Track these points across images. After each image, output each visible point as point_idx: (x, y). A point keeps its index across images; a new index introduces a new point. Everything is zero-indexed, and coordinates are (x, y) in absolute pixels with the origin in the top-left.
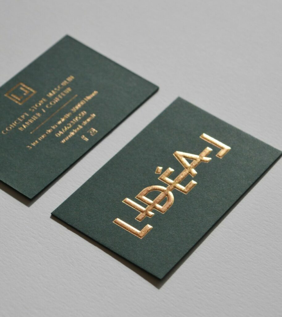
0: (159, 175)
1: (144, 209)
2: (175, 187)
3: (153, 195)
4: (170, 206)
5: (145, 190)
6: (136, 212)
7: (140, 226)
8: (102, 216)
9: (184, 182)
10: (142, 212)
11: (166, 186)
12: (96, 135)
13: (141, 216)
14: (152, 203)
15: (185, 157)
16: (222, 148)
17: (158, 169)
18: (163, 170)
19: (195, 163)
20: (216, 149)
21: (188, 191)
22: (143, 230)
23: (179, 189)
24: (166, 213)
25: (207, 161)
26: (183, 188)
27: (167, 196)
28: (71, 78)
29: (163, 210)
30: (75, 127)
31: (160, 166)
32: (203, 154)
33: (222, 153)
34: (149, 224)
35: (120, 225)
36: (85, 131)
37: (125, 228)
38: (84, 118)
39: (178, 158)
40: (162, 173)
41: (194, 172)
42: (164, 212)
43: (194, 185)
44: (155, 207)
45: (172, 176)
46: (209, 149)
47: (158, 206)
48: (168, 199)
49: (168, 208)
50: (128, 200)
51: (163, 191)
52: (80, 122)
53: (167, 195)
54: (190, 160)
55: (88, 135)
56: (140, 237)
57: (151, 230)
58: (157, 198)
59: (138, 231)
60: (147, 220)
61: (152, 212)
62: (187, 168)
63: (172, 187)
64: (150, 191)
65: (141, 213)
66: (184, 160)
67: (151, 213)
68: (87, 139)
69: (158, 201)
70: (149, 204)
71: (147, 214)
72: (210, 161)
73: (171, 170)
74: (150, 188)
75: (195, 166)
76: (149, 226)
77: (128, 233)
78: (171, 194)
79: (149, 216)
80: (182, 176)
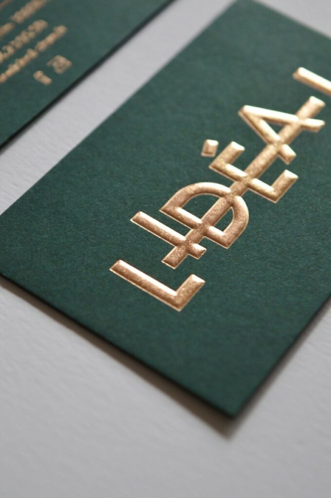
0: (212, 159)
1: (181, 238)
2: (249, 186)
3: (200, 204)
4: (241, 229)
5: (180, 194)
6: (164, 245)
7: (174, 279)
8: (84, 254)
9: (269, 175)
10: (178, 244)
11: (228, 183)
12: (68, 72)
13: (173, 255)
14: (200, 225)
15: (266, 119)
17: (208, 146)
18: (221, 148)
19: (288, 132)
21: (280, 195)
22: (182, 288)
23: (258, 191)
24: (232, 247)
25: (315, 128)
26: (267, 188)
27: (232, 208)
29: (225, 240)
30: (20, 53)
31: (213, 139)
32: (306, 111)
34: (196, 274)
35: (127, 277)
36: (41, 63)
37: (140, 283)
38: (42, 36)
39: (251, 122)
40: (218, 153)
41: (289, 152)
42: (229, 244)
43: (292, 180)
44: (206, 233)
45: (241, 162)
46: (317, 101)
47: (214, 231)
48: (236, 214)
49: (236, 235)
50: (142, 215)
51: (222, 195)
52: (32, 44)
53: (233, 204)
54: (277, 126)
55: (49, 72)
56: (177, 306)
57: (203, 289)
58: (209, 211)
59: (171, 293)
60: (189, 265)
61: (201, 244)
62: (271, 143)
63: (242, 187)
64: (192, 195)
65: (176, 248)
66: (264, 125)
67: (198, 248)
68: (46, 80)
69: (212, 218)
70: (193, 226)
71: (189, 251)
72: (323, 129)
73: (236, 147)
74: (191, 189)
75: (291, 137)
76: (196, 280)
77: (146, 298)
78: (240, 202)
79: (194, 255)
80: (262, 160)
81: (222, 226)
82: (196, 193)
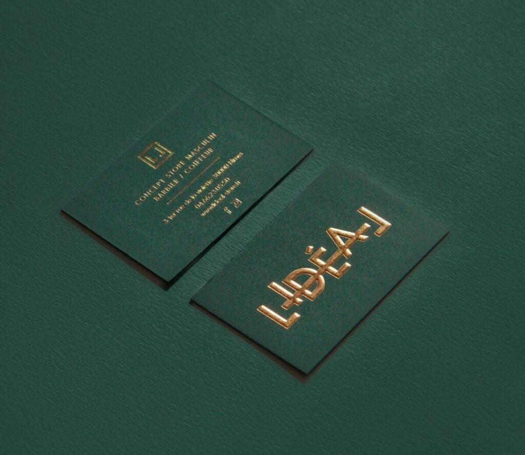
0: (309, 256)
1: (291, 295)
2: (326, 270)
3: (302, 278)
4: (320, 292)
5: (293, 274)
6: (283, 298)
7: (286, 314)
9: (337, 264)
10: (290, 298)
11: (316, 268)
12: (240, 206)
13: (287, 303)
14: (301, 289)
15: (339, 234)
16: (382, 224)
17: (308, 249)
18: (315, 250)
19: (350, 241)
20: (375, 225)
21: (341, 275)
22: (290, 319)
23: (331, 272)
24: (316, 301)
25: (363, 240)
26: (335, 271)
27: (317, 281)
28: (213, 136)
29: (312, 297)
30: (217, 196)
31: (311, 245)
32: (360, 231)
33: (381, 230)
34: (297, 312)
35: (265, 313)
36: (228, 202)
37: (271, 316)
38: (228, 186)
39: (332, 236)
40: (313, 253)
41: (349, 252)
42: (313, 298)
43: (348, 267)
44: (304, 293)
45: (324, 257)
46: (367, 225)
47: (308, 292)
48: (319, 284)
49: (317, 294)
50: (274, 284)
51: (313, 274)
52: (222, 191)
53: (318, 279)
54: (344, 238)
55: (231, 207)
56: (287, 327)
57: (299, 319)
58: (306, 283)
59: (284, 320)
60: (294, 308)
61: (301, 298)
62: (341, 247)
63: (323, 270)
64: (298, 274)
65: (288, 300)
66: (338, 237)
67: (299, 300)
68: (230, 212)
69: (307, 286)
70: (298, 289)
71: (295, 301)
73: (323, 249)
74: (298, 271)
75: (351, 245)
76: (297, 315)
77: (273, 323)
78: (322, 277)
79: (297, 303)
80: (335, 257)
81: (311, 289)
82: (300, 273)
